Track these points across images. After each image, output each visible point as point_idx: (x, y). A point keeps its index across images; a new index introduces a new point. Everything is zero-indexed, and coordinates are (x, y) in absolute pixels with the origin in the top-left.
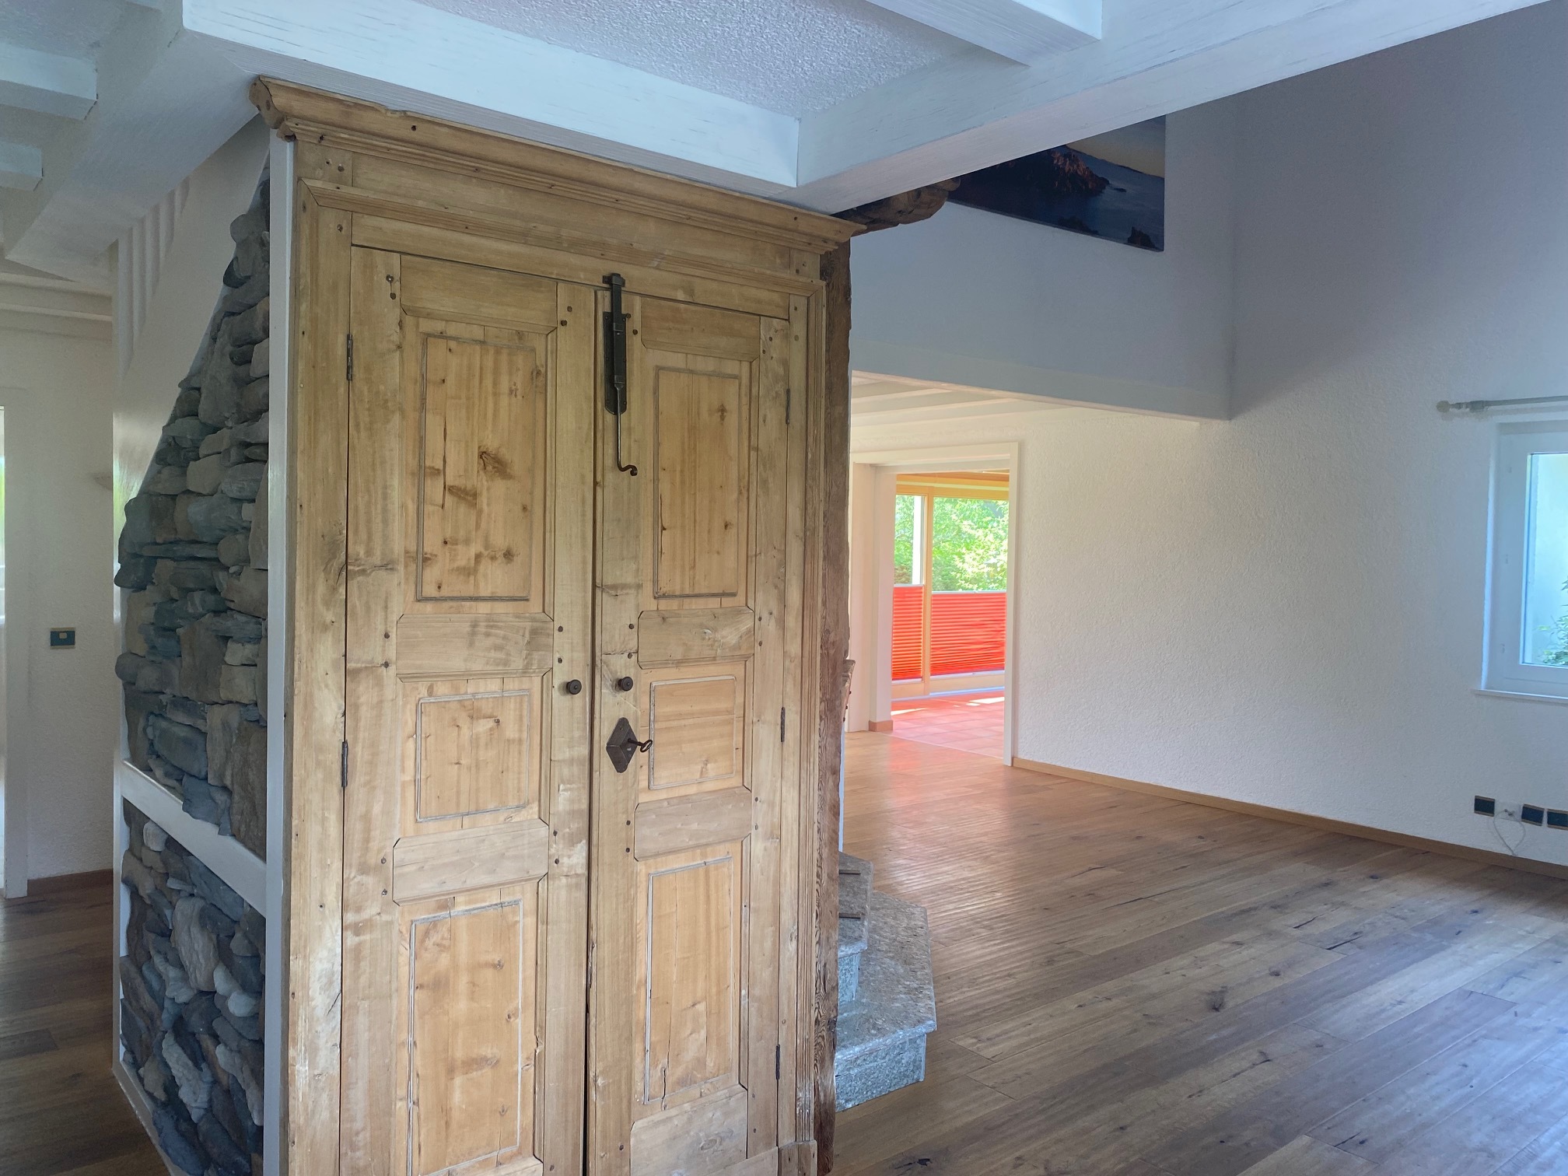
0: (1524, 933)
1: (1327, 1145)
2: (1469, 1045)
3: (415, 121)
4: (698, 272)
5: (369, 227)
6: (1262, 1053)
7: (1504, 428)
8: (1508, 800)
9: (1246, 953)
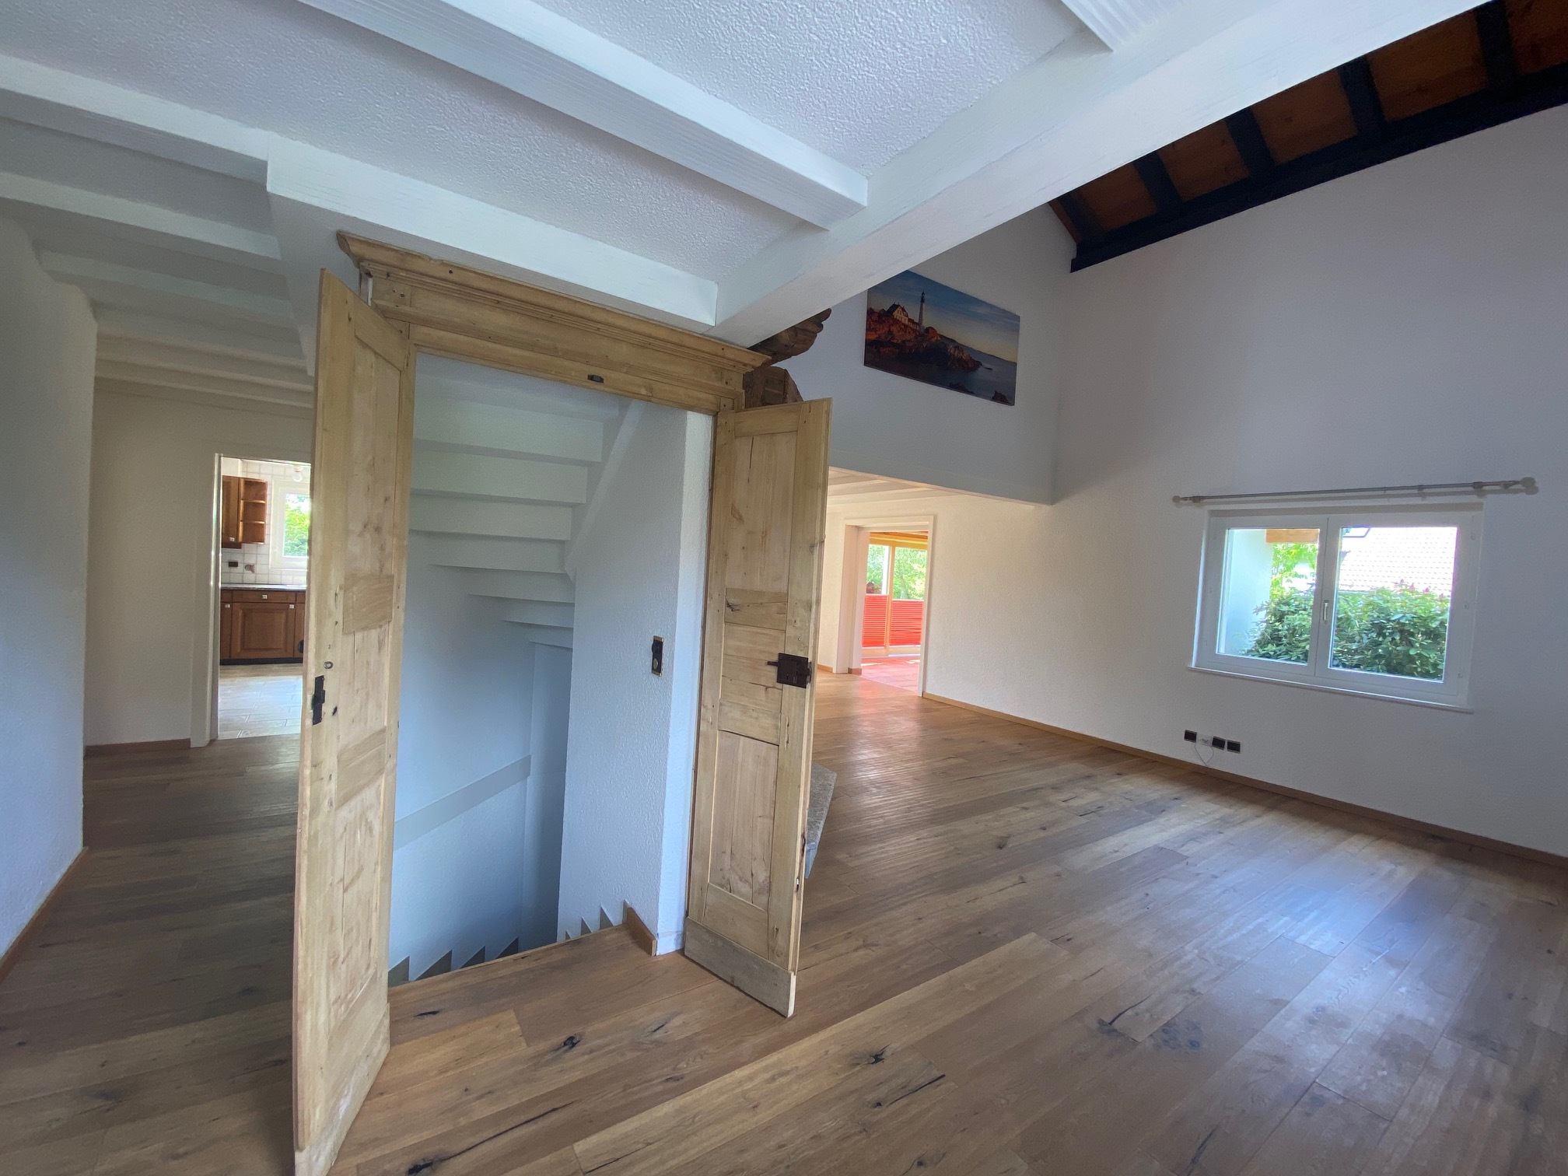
0: (1204, 814)
1: (1045, 940)
2: (1153, 882)
3: (452, 268)
4: (656, 378)
5: (420, 332)
6: (1022, 878)
7: (1213, 513)
8: (1205, 733)
9: (1029, 814)
